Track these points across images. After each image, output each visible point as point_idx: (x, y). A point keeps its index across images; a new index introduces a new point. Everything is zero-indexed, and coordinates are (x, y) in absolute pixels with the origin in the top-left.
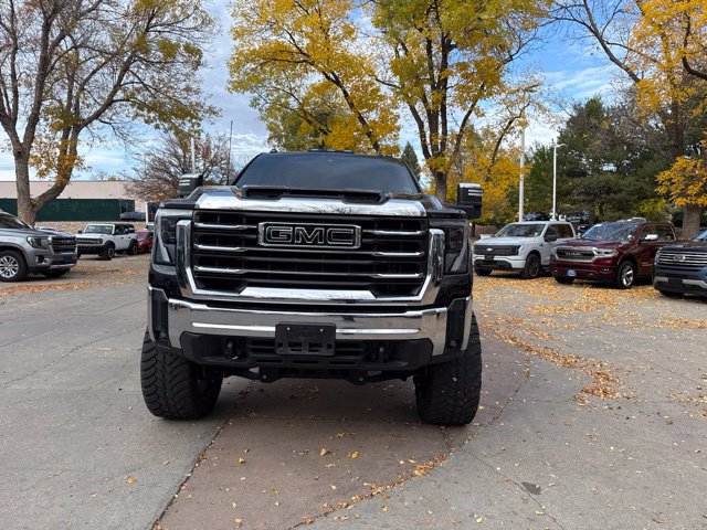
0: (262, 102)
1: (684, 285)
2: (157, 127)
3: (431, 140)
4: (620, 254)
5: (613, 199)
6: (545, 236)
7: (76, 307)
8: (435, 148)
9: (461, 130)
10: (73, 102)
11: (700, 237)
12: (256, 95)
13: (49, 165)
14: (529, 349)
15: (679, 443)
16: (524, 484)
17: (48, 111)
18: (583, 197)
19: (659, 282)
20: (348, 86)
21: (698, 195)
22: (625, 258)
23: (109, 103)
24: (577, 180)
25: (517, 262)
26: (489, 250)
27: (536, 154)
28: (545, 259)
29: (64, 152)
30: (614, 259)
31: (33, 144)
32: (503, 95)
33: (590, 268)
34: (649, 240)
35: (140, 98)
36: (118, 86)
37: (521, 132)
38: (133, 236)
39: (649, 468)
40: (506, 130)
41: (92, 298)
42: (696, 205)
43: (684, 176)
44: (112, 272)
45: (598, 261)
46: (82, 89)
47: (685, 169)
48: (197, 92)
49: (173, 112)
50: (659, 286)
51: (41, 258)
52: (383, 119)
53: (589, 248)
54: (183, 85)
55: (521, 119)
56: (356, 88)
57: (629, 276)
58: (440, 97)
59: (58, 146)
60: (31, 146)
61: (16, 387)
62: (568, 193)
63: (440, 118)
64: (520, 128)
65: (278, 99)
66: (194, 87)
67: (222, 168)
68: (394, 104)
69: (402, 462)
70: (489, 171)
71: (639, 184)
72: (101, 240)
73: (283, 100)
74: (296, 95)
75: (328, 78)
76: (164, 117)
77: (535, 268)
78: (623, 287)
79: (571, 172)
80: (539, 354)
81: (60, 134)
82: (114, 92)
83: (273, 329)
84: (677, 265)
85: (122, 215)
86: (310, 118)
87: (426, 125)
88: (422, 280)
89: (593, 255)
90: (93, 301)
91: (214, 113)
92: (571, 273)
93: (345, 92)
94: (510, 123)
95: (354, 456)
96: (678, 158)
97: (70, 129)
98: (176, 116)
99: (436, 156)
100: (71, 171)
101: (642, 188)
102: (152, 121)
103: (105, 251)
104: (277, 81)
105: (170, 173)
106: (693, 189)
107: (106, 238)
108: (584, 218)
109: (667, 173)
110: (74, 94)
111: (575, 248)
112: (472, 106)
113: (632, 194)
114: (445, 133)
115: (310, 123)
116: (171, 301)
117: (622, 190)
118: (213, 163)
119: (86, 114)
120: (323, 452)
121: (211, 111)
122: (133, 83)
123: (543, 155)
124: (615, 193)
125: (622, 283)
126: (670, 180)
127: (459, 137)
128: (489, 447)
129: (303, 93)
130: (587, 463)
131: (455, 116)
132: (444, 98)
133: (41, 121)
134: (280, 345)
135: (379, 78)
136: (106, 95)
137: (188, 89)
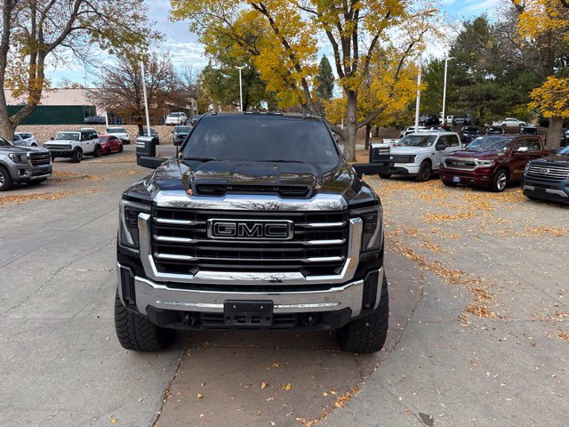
0: (199, 26)
1: (546, 193)
2: (111, 52)
3: (344, 63)
4: (497, 163)
5: (492, 105)
6: (436, 146)
7: (56, 221)
8: (347, 69)
9: (370, 53)
10: (37, 29)
11: (563, 152)
12: (194, 20)
13: (22, 87)
14: (422, 264)
15: (540, 367)
16: (421, 414)
17: (16, 37)
18: (467, 103)
19: (526, 190)
20: (274, 14)
21: (563, 109)
22: (501, 167)
23: (69, 30)
24: (464, 89)
25: (413, 168)
26: (391, 158)
27: (430, 65)
28: (436, 165)
29: (33, 76)
30: (491, 168)
31: (6, 69)
32: (405, 23)
33: (472, 175)
34: (521, 152)
35: (94, 25)
36: (74, 16)
37: (419, 54)
38: (96, 141)
39: (517, 395)
40: (407, 53)
41: (68, 210)
42: (560, 117)
43: (552, 92)
44: (82, 178)
45: (479, 170)
46: (44, 17)
47: (553, 87)
48: (143, 19)
49: (124, 38)
50: (526, 192)
51: (23, 171)
52: (304, 44)
53: (471, 160)
54: (131, 13)
55: (419, 43)
56: (281, 17)
57: (502, 181)
58: (352, 26)
59: (27, 71)
60: (5, 72)
61: (14, 316)
62: (455, 99)
63: (352, 42)
64: (418, 51)
65: (213, 24)
66: (141, 14)
67: (167, 82)
68: (313, 30)
69: (325, 394)
70: (392, 88)
71: (514, 92)
72: (70, 146)
73: (218, 25)
74: (228, 20)
75: (256, 7)
76: (116, 43)
77: (428, 173)
78: (497, 191)
79: (459, 81)
80: (431, 269)
81: (28, 59)
82: (72, 21)
83: (222, 306)
84: (542, 176)
85: (86, 119)
86: (241, 41)
87: (340, 47)
88: (343, 262)
89: (475, 165)
90: (69, 214)
91: (159, 38)
92: (456, 179)
93: (271, 20)
94: (411, 46)
95: (288, 388)
96: (549, 78)
97: (35, 54)
98: (128, 42)
99: (349, 76)
100: (40, 92)
101: (515, 95)
102: (106, 47)
103: (74, 156)
104: (212, 9)
105: (124, 87)
106: (559, 104)
107: (74, 144)
108: (468, 119)
109: (539, 90)
110: (37, 23)
111: (461, 159)
112: (379, 32)
113: (508, 100)
114: (356, 56)
115: (241, 45)
116: (137, 278)
117: (500, 97)
118: (160, 77)
119: (49, 39)
120: (264, 385)
121: (157, 36)
122: (87, 12)
123: (436, 66)
124: (494, 99)
125: (497, 186)
126: (540, 96)
127: (368, 59)
128: (393, 375)
129: (234, 19)
130: (468, 390)
131: (365, 41)
132: (356, 28)
133: (11, 46)
134: (228, 318)
135: (300, 4)
136: (65, 23)
137: (135, 17)
